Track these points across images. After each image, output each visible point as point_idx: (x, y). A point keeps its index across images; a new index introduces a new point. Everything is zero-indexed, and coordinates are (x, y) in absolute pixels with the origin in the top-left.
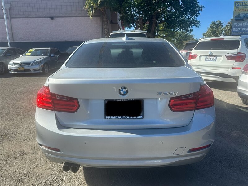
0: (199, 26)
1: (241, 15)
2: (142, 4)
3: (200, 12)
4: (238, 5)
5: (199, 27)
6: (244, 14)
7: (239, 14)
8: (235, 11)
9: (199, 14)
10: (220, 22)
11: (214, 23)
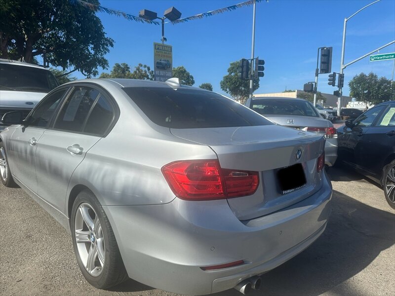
0: (107, 67)
1: (162, 62)
2: (13, 15)
3: (110, 48)
4: (158, 49)
5: (107, 69)
6: (165, 61)
7: (161, 60)
8: (155, 55)
9: (108, 50)
10: (127, 65)
11: (118, 66)
